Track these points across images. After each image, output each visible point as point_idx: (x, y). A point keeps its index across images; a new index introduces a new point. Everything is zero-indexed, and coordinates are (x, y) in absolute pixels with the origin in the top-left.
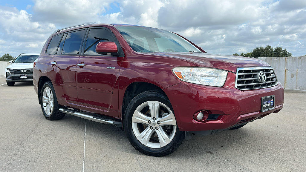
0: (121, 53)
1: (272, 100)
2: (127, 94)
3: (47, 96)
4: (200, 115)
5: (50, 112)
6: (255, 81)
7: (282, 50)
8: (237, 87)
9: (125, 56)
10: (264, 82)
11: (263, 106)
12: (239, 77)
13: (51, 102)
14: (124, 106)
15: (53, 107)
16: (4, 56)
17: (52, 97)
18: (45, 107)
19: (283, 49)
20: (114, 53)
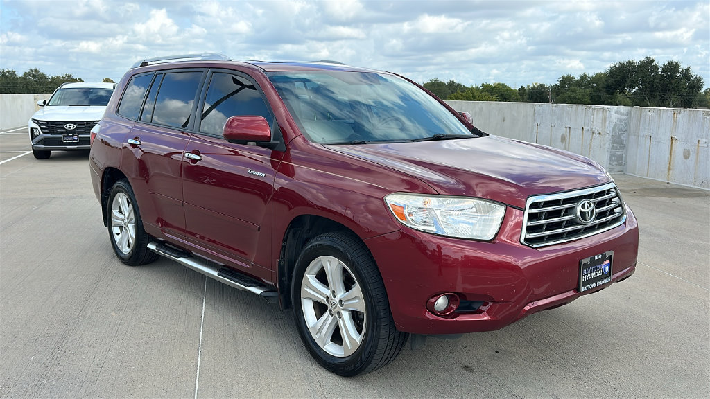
0: (278, 142)
1: (608, 262)
2: (291, 234)
3: (120, 211)
4: (441, 302)
5: (129, 246)
6: (570, 223)
7: (680, 70)
8: (526, 240)
9: (288, 150)
10: (592, 222)
11: (584, 278)
12: (532, 217)
13: (129, 225)
14: (284, 260)
15: (134, 236)
16: (26, 73)
17: (132, 215)
18: (118, 234)
19: (683, 66)
20: (263, 142)
